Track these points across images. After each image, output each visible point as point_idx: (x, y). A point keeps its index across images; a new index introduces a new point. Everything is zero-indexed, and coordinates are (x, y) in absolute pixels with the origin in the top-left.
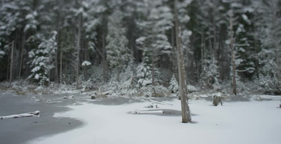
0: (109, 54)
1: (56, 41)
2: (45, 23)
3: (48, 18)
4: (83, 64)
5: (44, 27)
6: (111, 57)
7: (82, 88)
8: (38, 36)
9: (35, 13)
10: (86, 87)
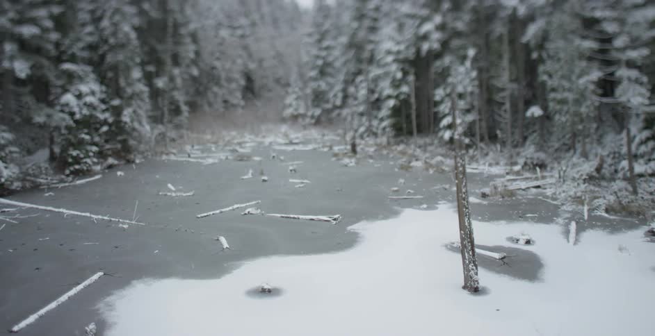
0: (554, 100)
1: (473, 68)
2: (457, 34)
3: (460, 26)
4: (529, 114)
5: (456, 43)
6: (558, 107)
7: (515, 164)
8: (447, 60)
9: (438, 19)
10: (526, 164)
